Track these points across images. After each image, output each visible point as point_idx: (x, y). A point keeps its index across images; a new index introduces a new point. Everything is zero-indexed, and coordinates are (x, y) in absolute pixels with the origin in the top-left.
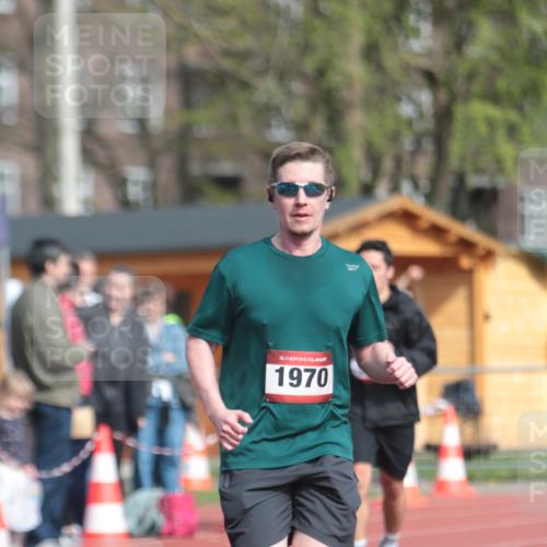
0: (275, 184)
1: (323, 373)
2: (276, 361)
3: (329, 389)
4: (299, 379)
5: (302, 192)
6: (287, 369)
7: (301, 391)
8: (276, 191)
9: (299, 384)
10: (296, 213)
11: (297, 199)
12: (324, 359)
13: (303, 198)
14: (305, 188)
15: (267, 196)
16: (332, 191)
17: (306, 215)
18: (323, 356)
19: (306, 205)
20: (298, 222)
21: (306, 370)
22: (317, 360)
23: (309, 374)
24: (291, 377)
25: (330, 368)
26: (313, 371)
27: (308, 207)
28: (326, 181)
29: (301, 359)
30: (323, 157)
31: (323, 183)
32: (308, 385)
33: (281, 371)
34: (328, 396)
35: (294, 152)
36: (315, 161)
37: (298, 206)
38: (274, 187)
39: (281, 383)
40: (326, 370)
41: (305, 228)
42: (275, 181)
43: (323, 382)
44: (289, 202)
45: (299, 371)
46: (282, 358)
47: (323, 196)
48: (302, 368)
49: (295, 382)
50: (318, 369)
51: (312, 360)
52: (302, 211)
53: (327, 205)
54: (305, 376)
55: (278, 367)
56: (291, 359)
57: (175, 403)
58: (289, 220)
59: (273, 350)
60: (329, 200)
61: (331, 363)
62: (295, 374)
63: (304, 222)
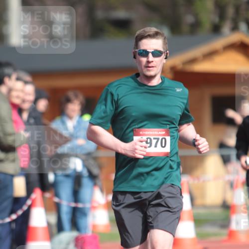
0: (136, 50)
1: (164, 140)
2: (138, 135)
3: (167, 149)
4: (151, 143)
7: (152, 150)
9: (151, 146)
10: (147, 66)
11: (148, 58)
13: (151, 58)
14: (153, 53)
16: (167, 54)
17: (153, 67)
18: (163, 131)
19: (152, 62)
20: (149, 70)
21: (154, 139)
22: (160, 133)
23: (156, 140)
25: (168, 139)
26: (158, 139)
27: (154, 62)
28: (164, 49)
29: (151, 133)
30: (163, 36)
31: (162, 50)
32: (156, 146)
34: (168, 153)
35: (147, 34)
36: (158, 39)
37: (148, 62)
38: (136, 52)
41: (152, 73)
43: (163, 145)
44: (144, 60)
45: (150, 139)
46: (141, 133)
47: (162, 57)
48: (152, 138)
49: (149, 145)
50: (161, 138)
51: (157, 133)
52: (150, 65)
53: (164, 61)
54: (154, 142)
56: (146, 133)
59: (137, 129)
60: (165, 58)
61: (168, 135)
62: (149, 141)
63: (152, 70)
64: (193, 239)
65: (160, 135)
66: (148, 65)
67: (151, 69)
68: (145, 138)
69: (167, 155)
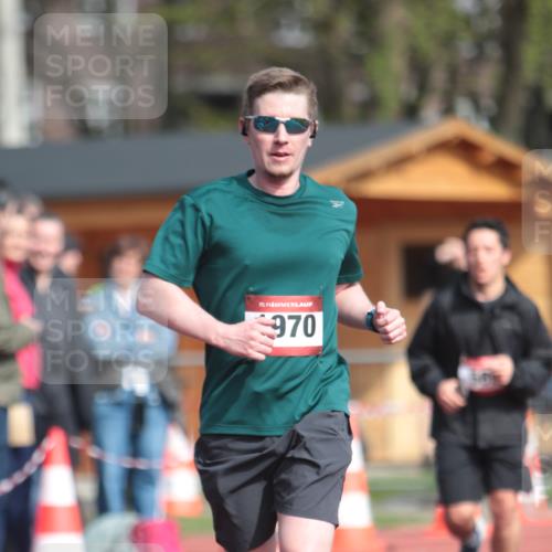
0: (251, 117)
1: (310, 320)
2: (255, 308)
3: (317, 340)
4: (283, 328)
5: (282, 128)
7: (285, 342)
8: (252, 124)
9: (282, 334)
10: (274, 152)
11: (277, 136)
12: (310, 304)
13: (283, 135)
14: (287, 124)
15: (240, 128)
16: (315, 126)
17: (286, 155)
18: (309, 301)
19: (286, 143)
20: (279, 163)
21: (290, 317)
22: (302, 305)
23: (294, 321)
25: (319, 316)
26: (298, 318)
27: (289, 145)
28: (310, 115)
29: (284, 305)
30: (308, 87)
31: (306, 117)
32: (293, 334)
34: (318, 349)
35: (277, 81)
36: (298, 93)
37: (278, 144)
38: (250, 120)
40: (313, 317)
41: (284, 169)
42: (252, 114)
43: (310, 331)
44: (268, 138)
45: (282, 319)
46: (262, 304)
47: (306, 132)
48: (285, 315)
49: (278, 331)
50: (304, 315)
51: (296, 305)
52: (281, 151)
53: (309, 142)
54: (290, 324)
56: (273, 305)
57: (153, 399)
58: (266, 159)
59: (252, 296)
60: (311, 137)
61: (320, 310)
62: (278, 322)
63: (284, 162)
64: (365, 531)
65: (302, 309)
66: (277, 151)
67: (282, 159)
68: (269, 316)
69: (317, 353)
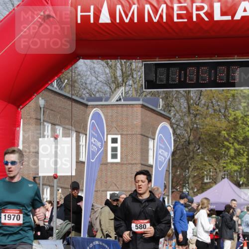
3: (21, 222)
4: (10, 218)
5: (9, 164)
6: (7, 215)
7: (11, 222)
9: (10, 219)
12: (18, 212)
13: (10, 166)
19: (11, 168)
21: (13, 215)
24: (8, 217)
26: (15, 215)
28: (19, 160)
29: (11, 212)
32: (13, 220)
33: (5, 215)
34: (21, 224)
37: (9, 168)
39: (5, 219)
40: (19, 215)
43: (18, 219)
44: (7, 167)
46: (5, 211)
48: (11, 214)
50: (16, 215)
51: (14, 212)
52: (10, 170)
54: (12, 217)
55: (4, 214)
56: (8, 212)
58: (7, 172)
59: (3, 209)
63: (11, 173)
65: (16, 213)
